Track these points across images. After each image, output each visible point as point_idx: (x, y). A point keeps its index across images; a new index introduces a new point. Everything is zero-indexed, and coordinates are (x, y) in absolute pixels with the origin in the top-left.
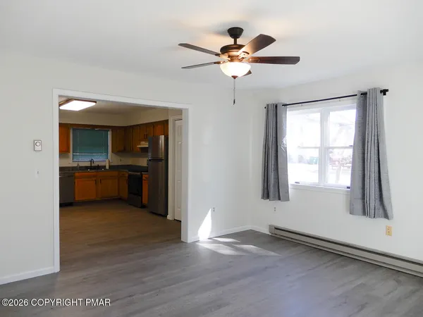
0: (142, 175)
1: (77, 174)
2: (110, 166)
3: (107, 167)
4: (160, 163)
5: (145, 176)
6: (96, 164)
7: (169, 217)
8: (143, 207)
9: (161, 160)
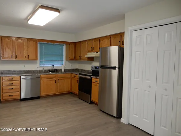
0: (91, 78)
1: (42, 76)
2: (64, 70)
3: (63, 71)
4: (113, 71)
5: (94, 79)
6: (55, 68)
7: (123, 120)
8: (92, 103)
9: (114, 68)
